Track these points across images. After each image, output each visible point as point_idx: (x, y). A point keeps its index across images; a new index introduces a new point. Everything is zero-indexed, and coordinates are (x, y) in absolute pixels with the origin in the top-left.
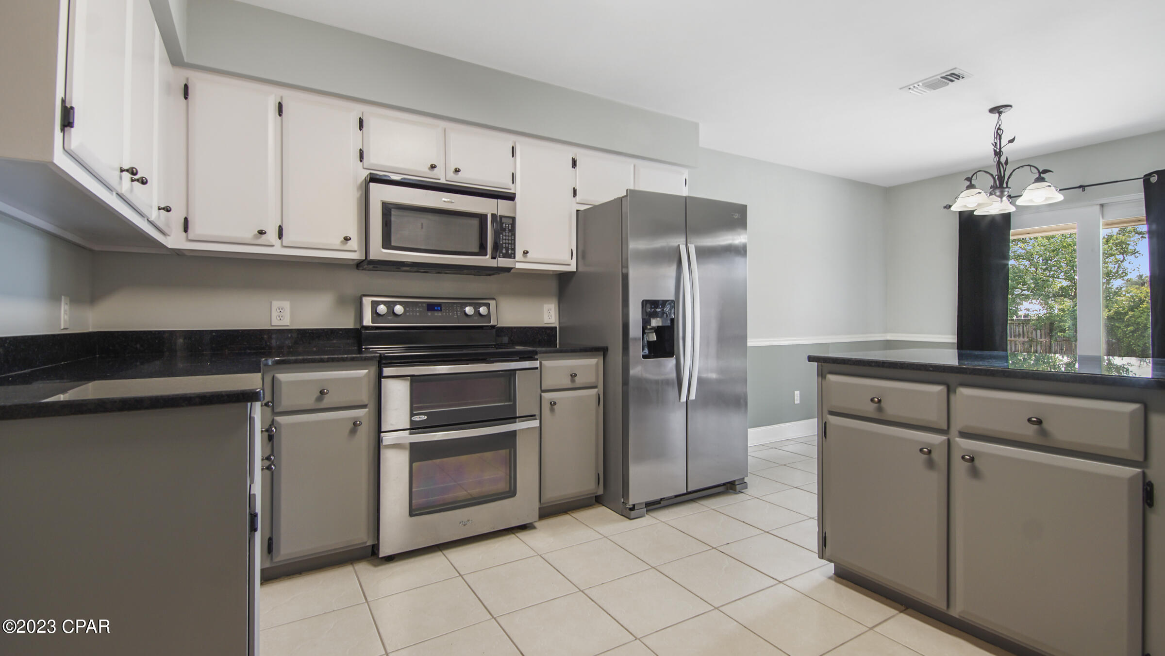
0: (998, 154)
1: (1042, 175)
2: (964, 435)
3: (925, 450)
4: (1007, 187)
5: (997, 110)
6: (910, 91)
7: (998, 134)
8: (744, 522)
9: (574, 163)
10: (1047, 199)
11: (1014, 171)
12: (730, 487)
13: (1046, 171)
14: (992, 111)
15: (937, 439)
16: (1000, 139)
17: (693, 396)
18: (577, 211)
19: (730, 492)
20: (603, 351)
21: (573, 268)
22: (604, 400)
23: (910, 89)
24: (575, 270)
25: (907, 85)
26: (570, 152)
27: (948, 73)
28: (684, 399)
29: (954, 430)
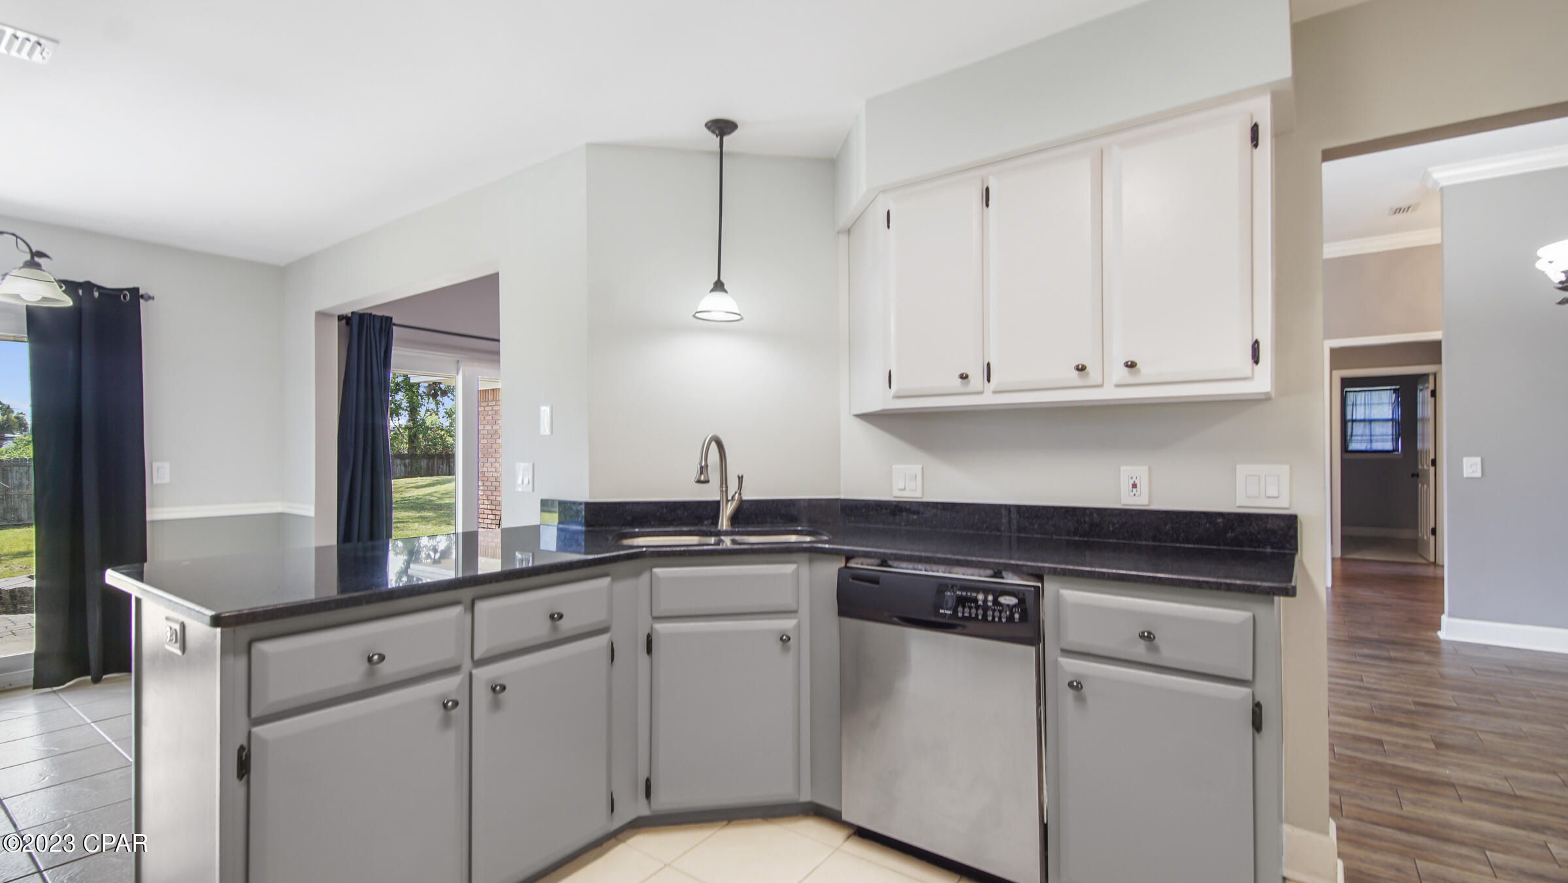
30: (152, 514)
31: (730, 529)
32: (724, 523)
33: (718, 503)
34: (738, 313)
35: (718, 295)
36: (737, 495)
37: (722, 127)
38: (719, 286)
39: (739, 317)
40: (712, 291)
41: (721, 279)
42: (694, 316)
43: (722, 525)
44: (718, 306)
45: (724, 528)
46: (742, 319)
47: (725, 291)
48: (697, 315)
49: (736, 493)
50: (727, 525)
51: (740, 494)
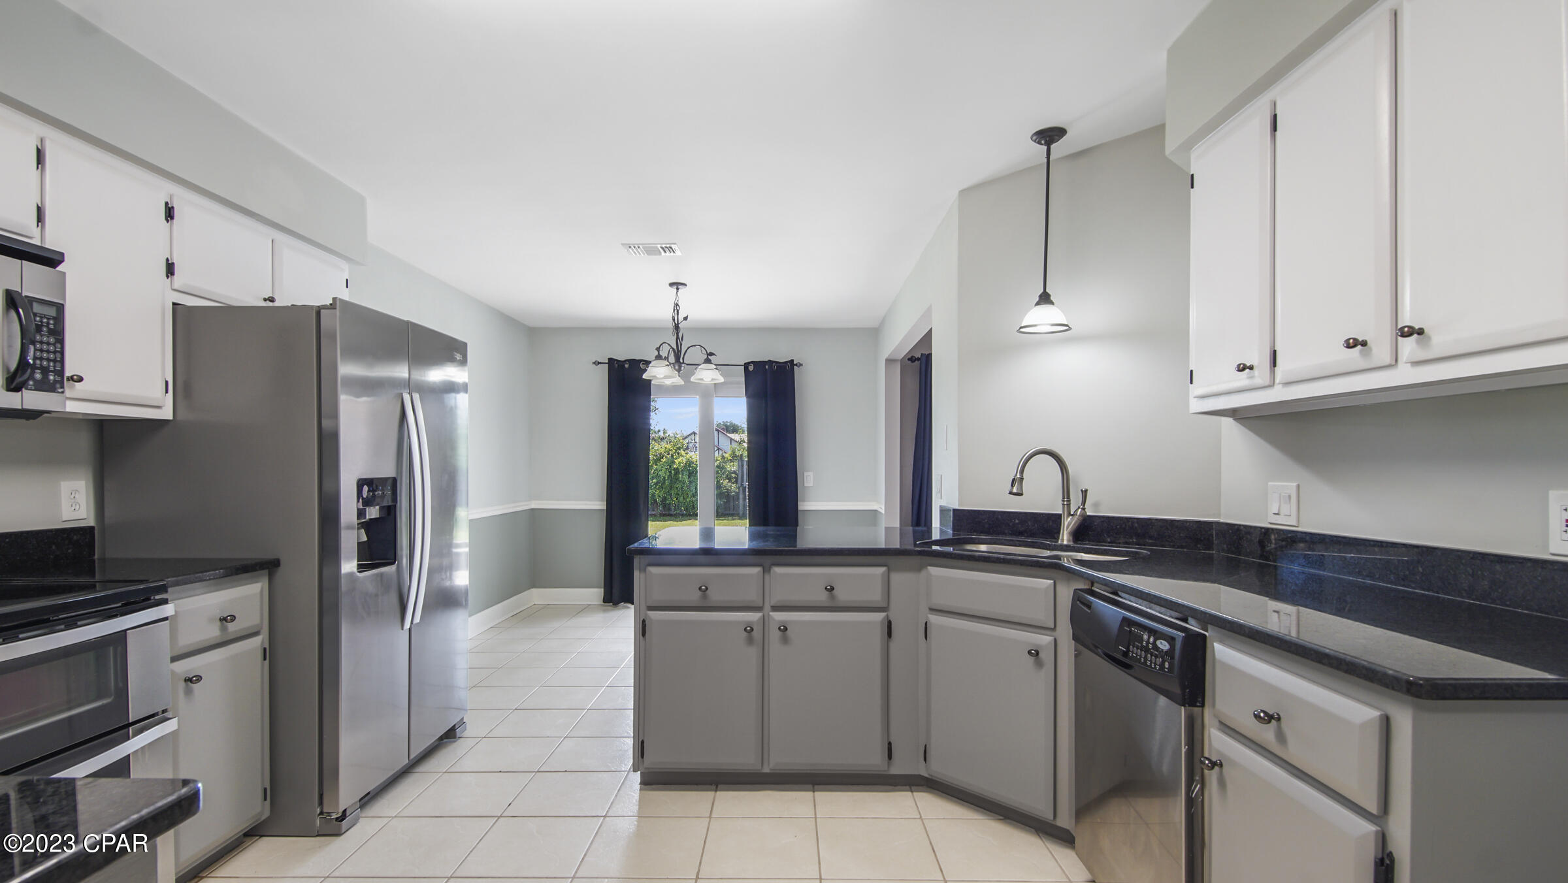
0: (677, 327)
1: (709, 357)
2: (776, 608)
3: (748, 628)
4: (683, 363)
5: (676, 285)
6: (630, 250)
7: (676, 307)
8: (500, 772)
9: (170, 214)
10: (713, 379)
11: (688, 348)
12: (450, 735)
13: (711, 354)
14: (672, 285)
15: (753, 617)
16: (678, 314)
17: (417, 620)
18: (174, 304)
19: (446, 742)
20: (269, 566)
21: (167, 413)
22: (269, 654)
23: (630, 247)
24: (171, 418)
25: (628, 243)
26: (164, 190)
27: (668, 246)
28: (407, 625)
29: (767, 607)
30: (803, 506)
31: (1071, 543)
32: (1065, 538)
33: (1059, 516)
34: (1066, 323)
35: (1045, 309)
36: (1080, 510)
37: (1049, 136)
38: (1045, 298)
39: (1066, 328)
40: (1037, 304)
41: (1047, 291)
42: (1018, 331)
43: (1063, 540)
44: (1042, 318)
45: (1065, 542)
46: (1070, 329)
47: (1052, 303)
48: (1022, 330)
49: (1079, 508)
50: (1068, 541)
51: (1084, 509)
